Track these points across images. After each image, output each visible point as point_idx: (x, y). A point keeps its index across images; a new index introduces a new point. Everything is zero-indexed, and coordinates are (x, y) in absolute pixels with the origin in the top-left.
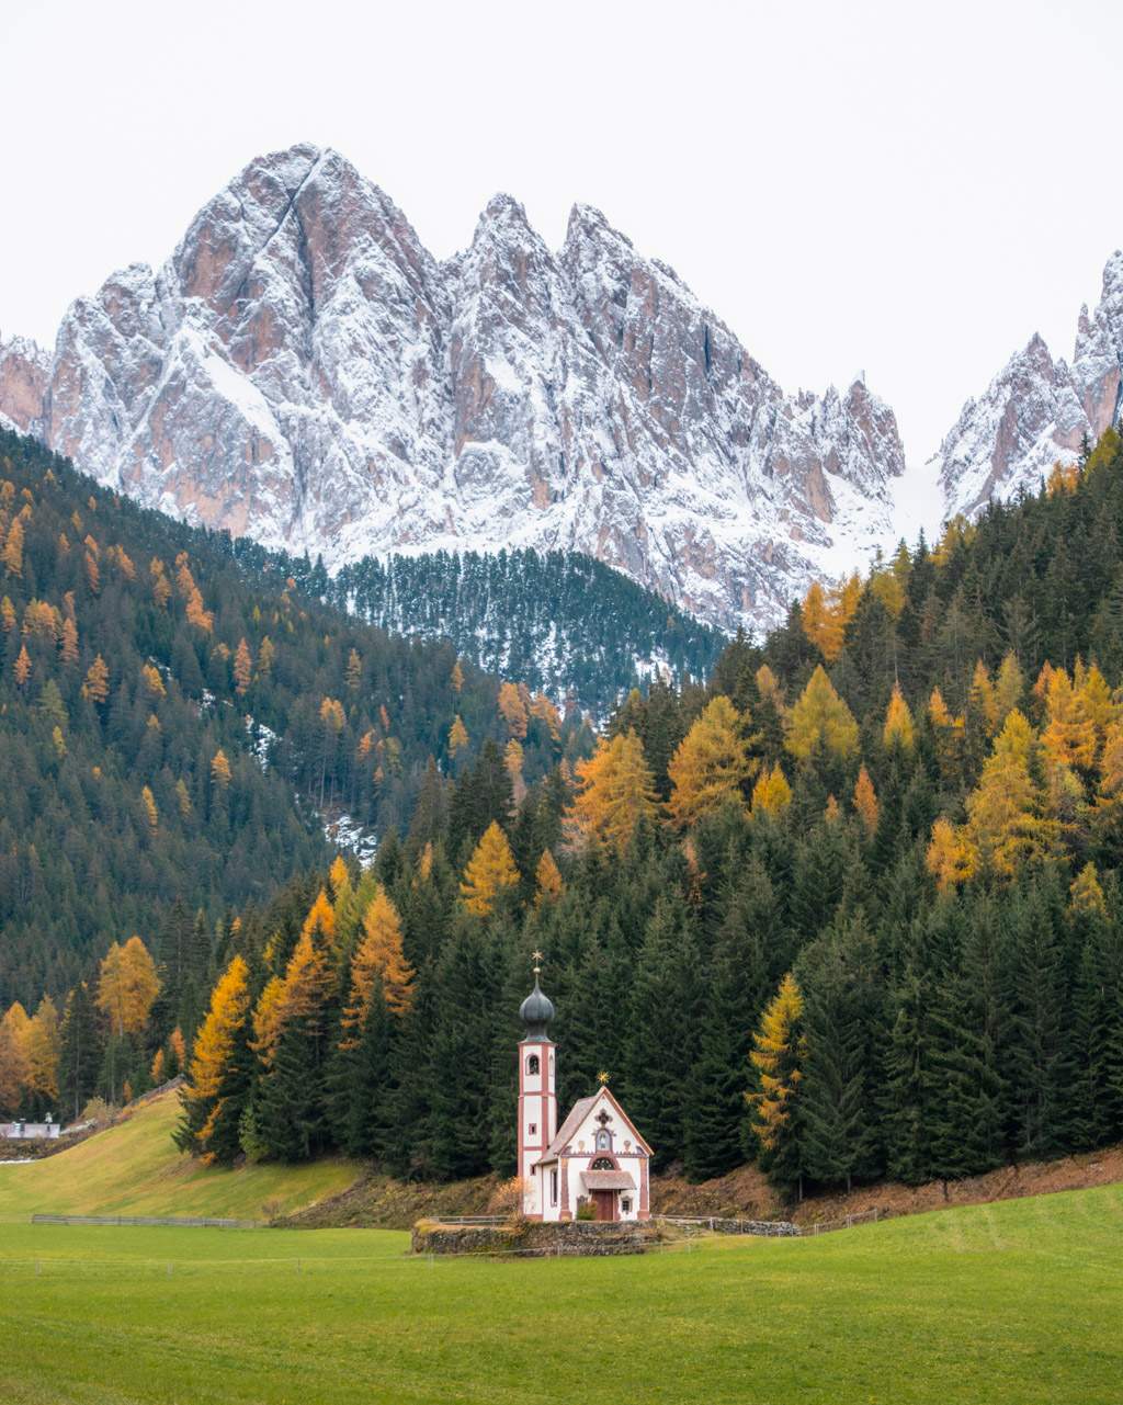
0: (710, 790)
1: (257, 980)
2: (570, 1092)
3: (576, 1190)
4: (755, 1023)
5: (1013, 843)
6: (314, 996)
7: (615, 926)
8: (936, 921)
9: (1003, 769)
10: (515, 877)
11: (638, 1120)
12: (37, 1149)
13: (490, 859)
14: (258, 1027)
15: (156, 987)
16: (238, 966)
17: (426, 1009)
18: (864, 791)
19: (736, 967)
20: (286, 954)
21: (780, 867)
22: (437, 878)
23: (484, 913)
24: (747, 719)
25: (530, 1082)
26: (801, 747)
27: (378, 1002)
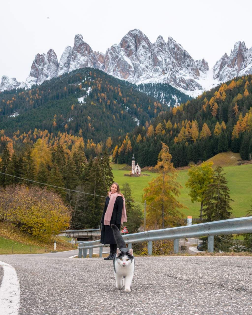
0: (159, 131)
1: (119, 147)
2: (136, 164)
3: (135, 172)
4: (158, 154)
5: (182, 139)
6: (123, 149)
7: (148, 145)
8: (173, 146)
9: (182, 132)
10: (141, 139)
13: (139, 137)
14: (119, 152)
15: (112, 143)
16: (117, 146)
17: (132, 151)
18: (171, 132)
19: (158, 149)
20: (121, 145)
22: (135, 139)
24: (162, 125)
25: (133, 164)
26: (167, 127)
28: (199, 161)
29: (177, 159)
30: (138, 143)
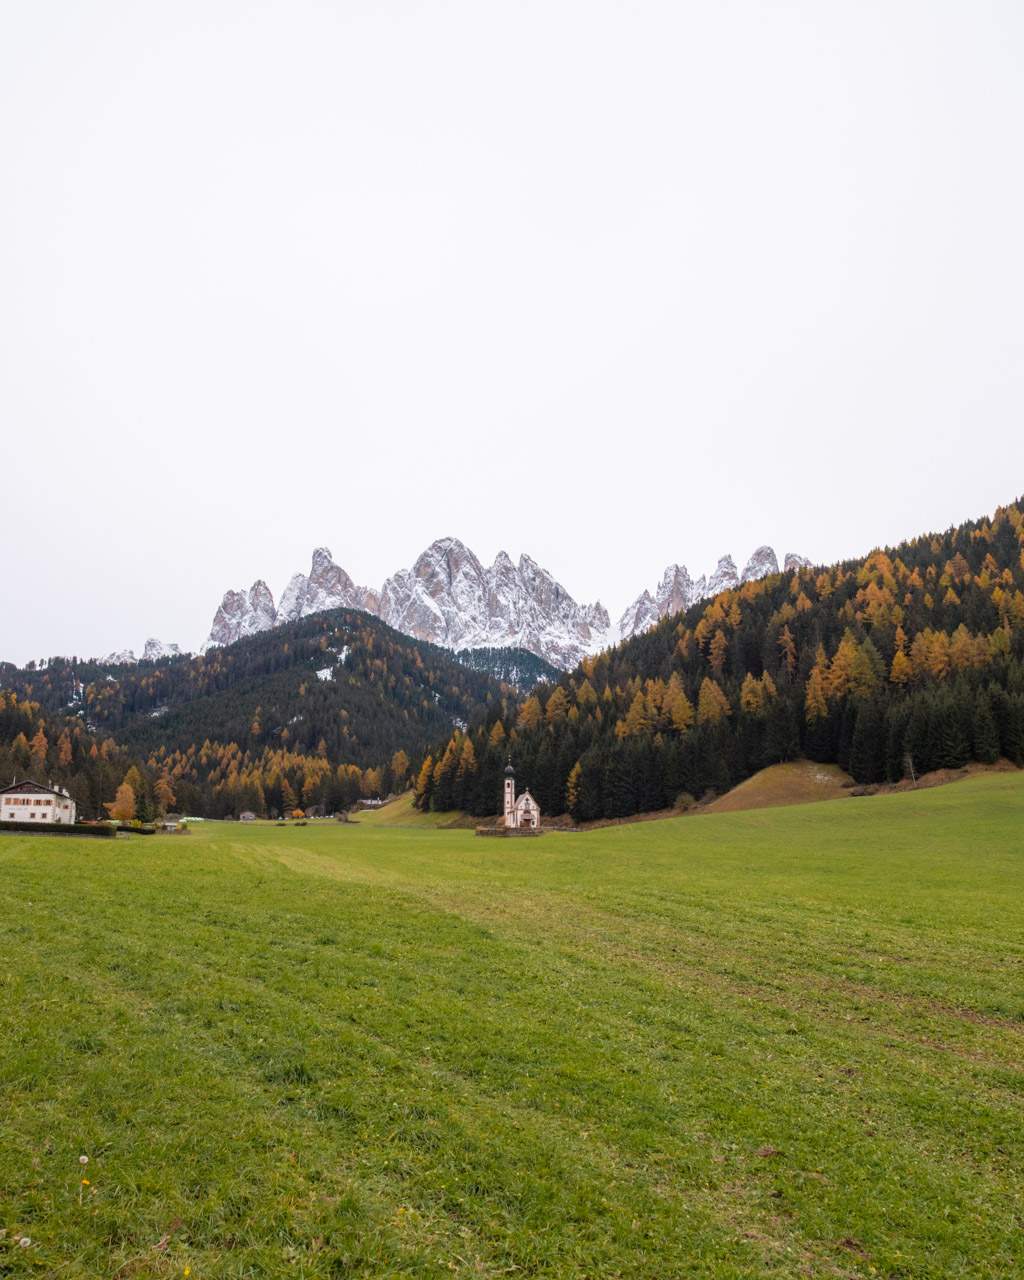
0: (557, 712)
1: (434, 762)
2: (518, 793)
3: (519, 819)
4: (568, 775)
5: (638, 727)
6: (450, 767)
7: (531, 748)
8: (617, 748)
9: (635, 707)
10: (504, 735)
11: (537, 800)
12: (375, 807)
13: (498, 730)
14: (435, 774)
15: (407, 764)
16: (429, 758)
17: (480, 770)
18: (598, 713)
19: (563, 759)
20: (442, 755)
21: (575, 732)
22: (483, 735)
23: (495, 744)
24: (567, 692)
25: (507, 790)
26: (581, 700)
27: (467, 768)
28: (707, 791)
29: (632, 789)
30: (496, 747)
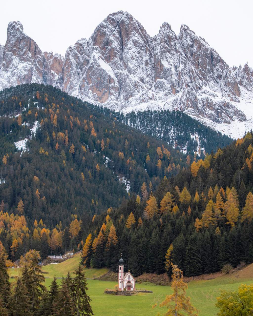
0: (166, 208)
1: (93, 237)
2: (125, 272)
3: (125, 286)
4: (166, 251)
5: (208, 222)
6: (102, 241)
7: (148, 233)
9: (208, 209)
10: (135, 221)
11: (134, 276)
12: (58, 261)
13: (131, 219)
14: (93, 246)
16: (90, 235)
17: (119, 244)
18: (189, 210)
19: (165, 241)
20: (98, 233)
21: (173, 224)
22: (122, 222)
23: (129, 227)
24: (173, 196)
25: (120, 271)
26: (181, 200)
27: (112, 243)
28: (241, 262)
29: (200, 260)
30: (129, 230)
